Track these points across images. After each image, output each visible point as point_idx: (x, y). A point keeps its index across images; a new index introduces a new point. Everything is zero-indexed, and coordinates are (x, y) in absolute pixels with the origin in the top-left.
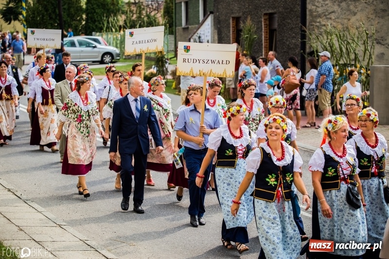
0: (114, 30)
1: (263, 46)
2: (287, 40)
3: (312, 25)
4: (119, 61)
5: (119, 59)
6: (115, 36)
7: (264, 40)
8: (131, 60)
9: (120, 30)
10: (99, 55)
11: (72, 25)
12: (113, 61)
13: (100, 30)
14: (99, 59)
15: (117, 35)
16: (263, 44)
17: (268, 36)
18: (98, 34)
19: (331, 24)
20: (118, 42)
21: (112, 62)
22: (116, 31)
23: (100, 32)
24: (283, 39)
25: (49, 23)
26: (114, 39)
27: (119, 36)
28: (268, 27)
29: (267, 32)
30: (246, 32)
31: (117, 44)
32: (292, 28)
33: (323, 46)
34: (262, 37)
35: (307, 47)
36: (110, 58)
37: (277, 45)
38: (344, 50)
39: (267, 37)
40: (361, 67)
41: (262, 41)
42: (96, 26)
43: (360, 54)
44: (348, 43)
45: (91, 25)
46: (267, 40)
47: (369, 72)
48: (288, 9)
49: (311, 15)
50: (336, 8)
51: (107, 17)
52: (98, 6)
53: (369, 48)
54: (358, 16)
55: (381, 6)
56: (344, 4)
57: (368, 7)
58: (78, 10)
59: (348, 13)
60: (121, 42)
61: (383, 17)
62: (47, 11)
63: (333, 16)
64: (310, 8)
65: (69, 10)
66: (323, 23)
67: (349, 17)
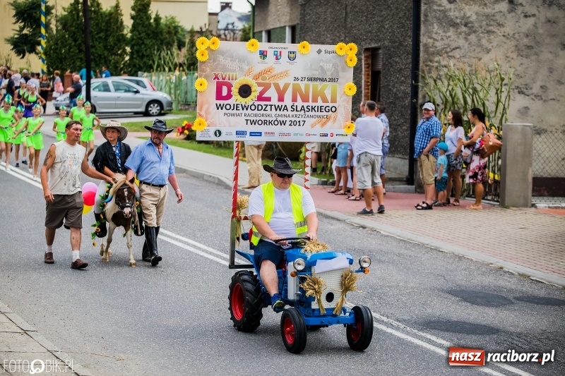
0: (167, 69)
1: (363, 95)
2: (394, 86)
3: (427, 66)
4: (171, 113)
5: (170, 110)
6: (168, 78)
7: (365, 85)
8: (188, 112)
9: (175, 69)
10: (142, 104)
11: (110, 61)
12: (163, 112)
13: (149, 69)
14: (142, 109)
15: (171, 76)
16: (363, 92)
17: (370, 80)
18: (146, 74)
19: (454, 65)
20: (173, 86)
21: (160, 114)
22: (170, 70)
23: (149, 72)
24: (389, 85)
25: (78, 58)
26: (166, 82)
27: (174, 78)
28: (370, 68)
29: (368, 75)
31: (170, 89)
32: (401, 69)
33: (442, 95)
34: (361, 81)
35: (420, 96)
36: (158, 108)
37: (381, 93)
38: (469, 101)
39: (368, 82)
40: (491, 125)
41: (361, 87)
42: (145, 63)
43: (490, 107)
44: (475, 90)
45: (137, 62)
46: (368, 86)
47: (501, 133)
48: (396, 42)
49: (426, 51)
50: (461, 42)
51: (158, 50)
52: (148, 35)
53: (503, 99)
54: (492, 55)
55: (526, 41)
56: (473, 37)
57: (508, 41)
58: (119, 40)
59: (478, 49)
60: (176, 86)
61: (527, 57)
62: (75, 41)
63: (457, 54)
64: (425, 42)
65: (106, 39)
66: (443, 63)
67: (480, 55)
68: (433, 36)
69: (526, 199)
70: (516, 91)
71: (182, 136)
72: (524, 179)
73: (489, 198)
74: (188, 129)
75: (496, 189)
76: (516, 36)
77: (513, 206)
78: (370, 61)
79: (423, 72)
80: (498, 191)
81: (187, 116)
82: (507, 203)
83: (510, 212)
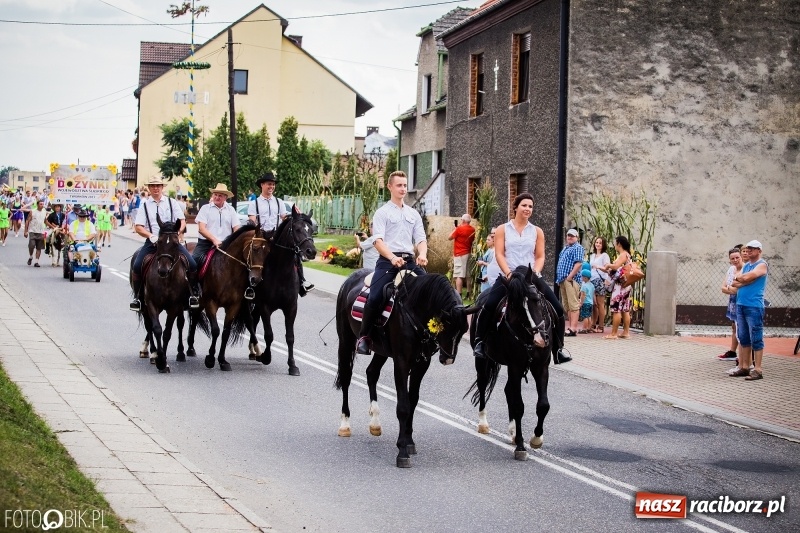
0: (313, 193)
3: (573, 192)
6: (313, 202)
8: (332, 236)
9: (321, 192)
13: (294, 192)
15: (317, 199)
18: (291, 197)
19: (600, 192)
20: (318, 210)
22: (316, 194)
23: (295, 195)
26: (311, 206)
27: (319, 202)
30: (482, 200)
32: (547, 195)
38: (615, 228)
40: (636, 253)
41: (506, 213)
42: (291, 187)
43: (636, 234)
44: (620, 216)
45: (283, 186)
47: (646, 260)
48: (541, 168)
49: (572, 178)
50: (607, 169)
51: (305, 173)
52: (294, 158)
53: (648, 227)
54: (638, 182)
55: (671, 169)
56: (618, 164)
57: (653, 169)
58: (265, 164)
59: (624, 177)
60: (321, 210)
61: (672, 184)
62: (222, 164)
63: (602, 180)
64: (571, 168)
65: (252, 163)
66: (589, 190)
67: (625, 183)
68: (578, 162)
69: (670, 327)
70: (661, 219)
71: (327, 260)
72: (668, 307)
73: (634, 325)
74: (333, 253)
75: (640, 317)
76: (661, 164)
77: (657, 334)
78: (516, 187)
79: (569, 198)
80: (643, 318)
81: (332, 240)
82: (651, 331)
83: (654, 339)
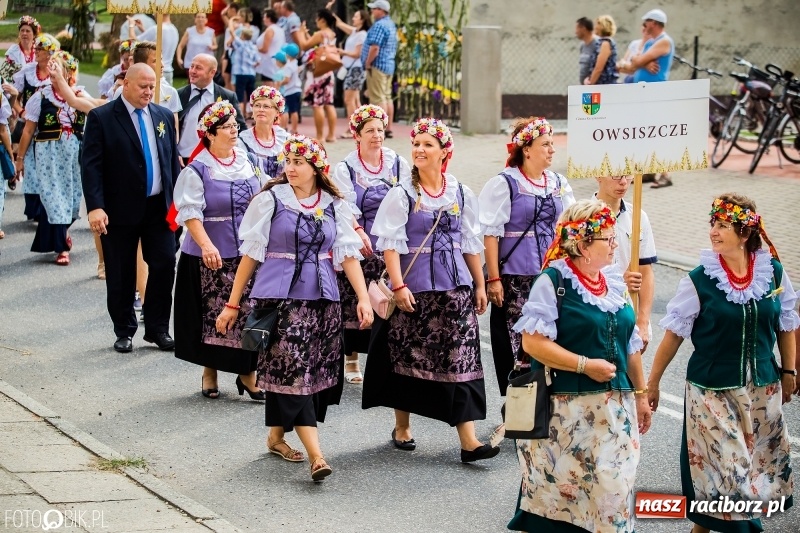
40: (446, 29)
43: (445, 5)
47: (460, 39)
69: (494, 124)
72: (491, 98)
75: (454, 111)
77: (478, 133)
80: (457, 114)
82: (469, 130)
83: (476, 140)
